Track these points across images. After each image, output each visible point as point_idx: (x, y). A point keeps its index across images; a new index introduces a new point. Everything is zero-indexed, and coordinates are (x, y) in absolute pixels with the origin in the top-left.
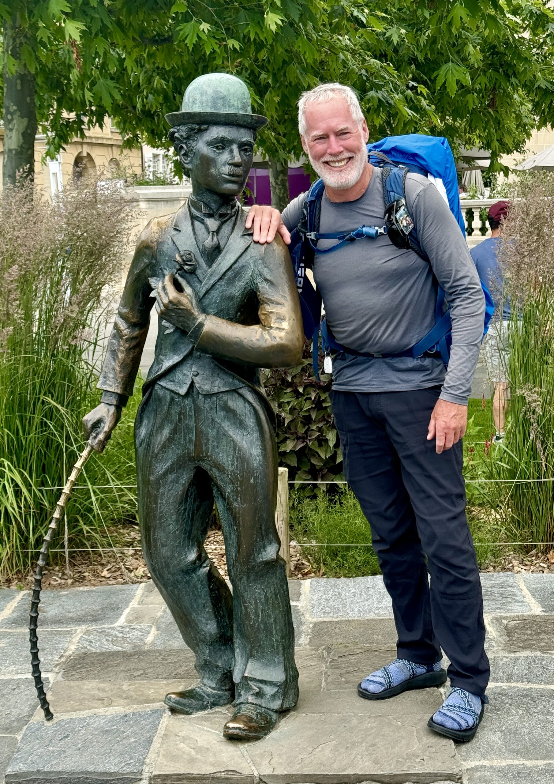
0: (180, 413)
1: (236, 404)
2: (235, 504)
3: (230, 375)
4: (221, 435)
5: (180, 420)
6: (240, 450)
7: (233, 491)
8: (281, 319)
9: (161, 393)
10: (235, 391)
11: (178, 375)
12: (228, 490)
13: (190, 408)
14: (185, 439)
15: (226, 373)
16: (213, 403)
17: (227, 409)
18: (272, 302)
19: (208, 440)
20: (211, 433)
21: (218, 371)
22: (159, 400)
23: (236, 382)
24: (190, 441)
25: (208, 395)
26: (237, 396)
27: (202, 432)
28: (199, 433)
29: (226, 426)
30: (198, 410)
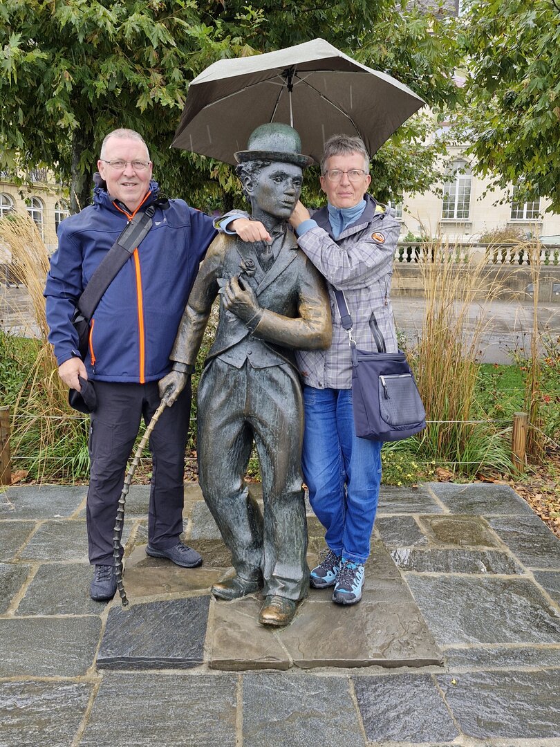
0: (235, 381)
1: (278, 376)
2: (274, 450)
3: (275, 354)
4: (266, 399)
5: (235, 387)
6: (279, 410)
7: (273, 440)
8: (318, 315)
9: (220, 365)
10: (278, 366)
11: (235, 352)
12: (269, 439)
13: (244, 378)
14: (238, 400)
15: (272, 352)
16: (261, 375)
17: (271, 380)
18: (311, 301)
19: (256, 402)
20: (259, 397)
21: (266, 351)
22: (219, 370)
23: (279, 359)
24: (242, 402)
25: (258, 369)
26: (278, 369)
27: (251, 396)
28: (250, 397)
29: (271, 392)
30: (249, 380)
